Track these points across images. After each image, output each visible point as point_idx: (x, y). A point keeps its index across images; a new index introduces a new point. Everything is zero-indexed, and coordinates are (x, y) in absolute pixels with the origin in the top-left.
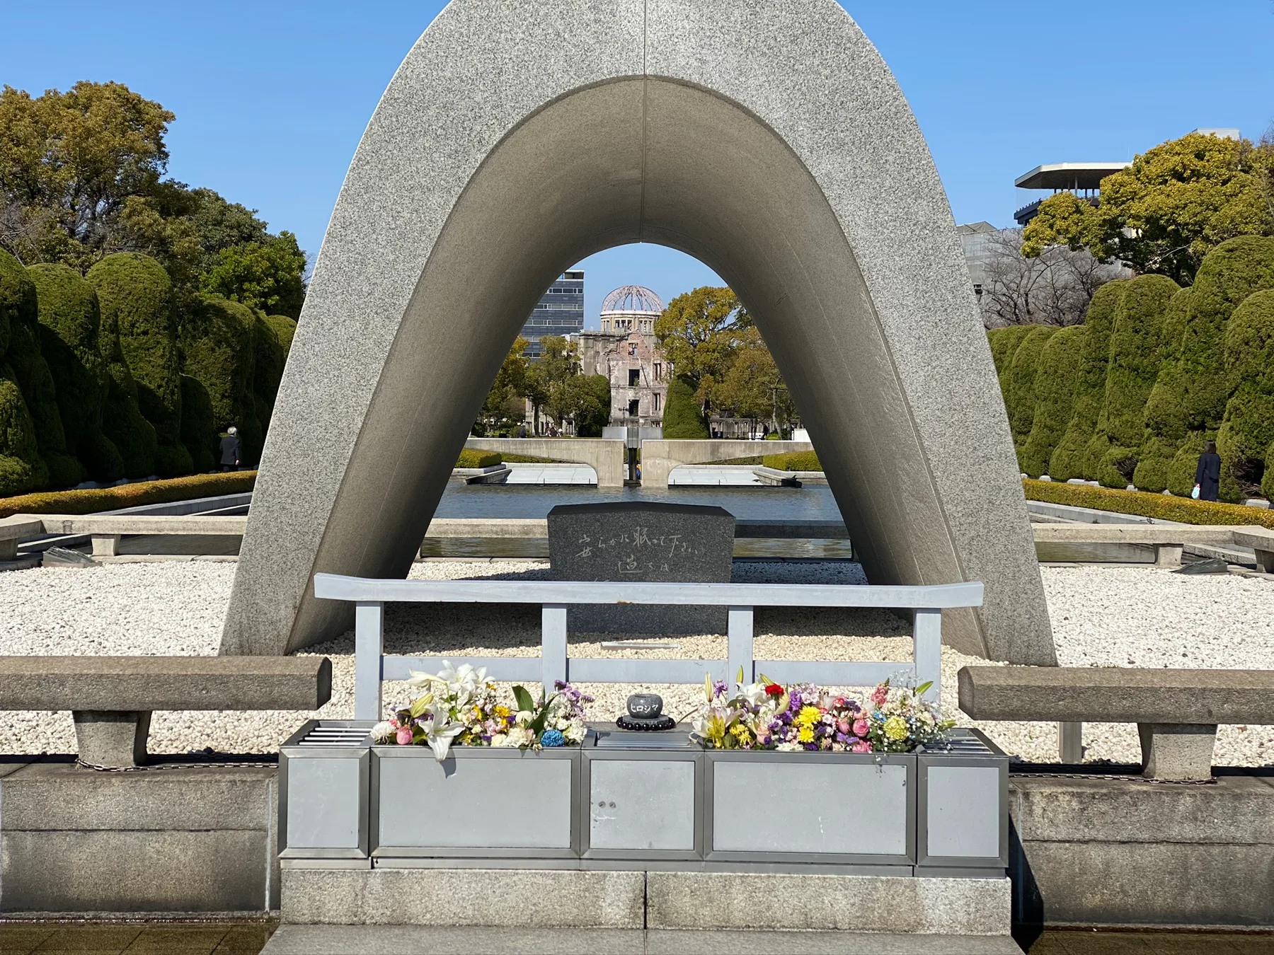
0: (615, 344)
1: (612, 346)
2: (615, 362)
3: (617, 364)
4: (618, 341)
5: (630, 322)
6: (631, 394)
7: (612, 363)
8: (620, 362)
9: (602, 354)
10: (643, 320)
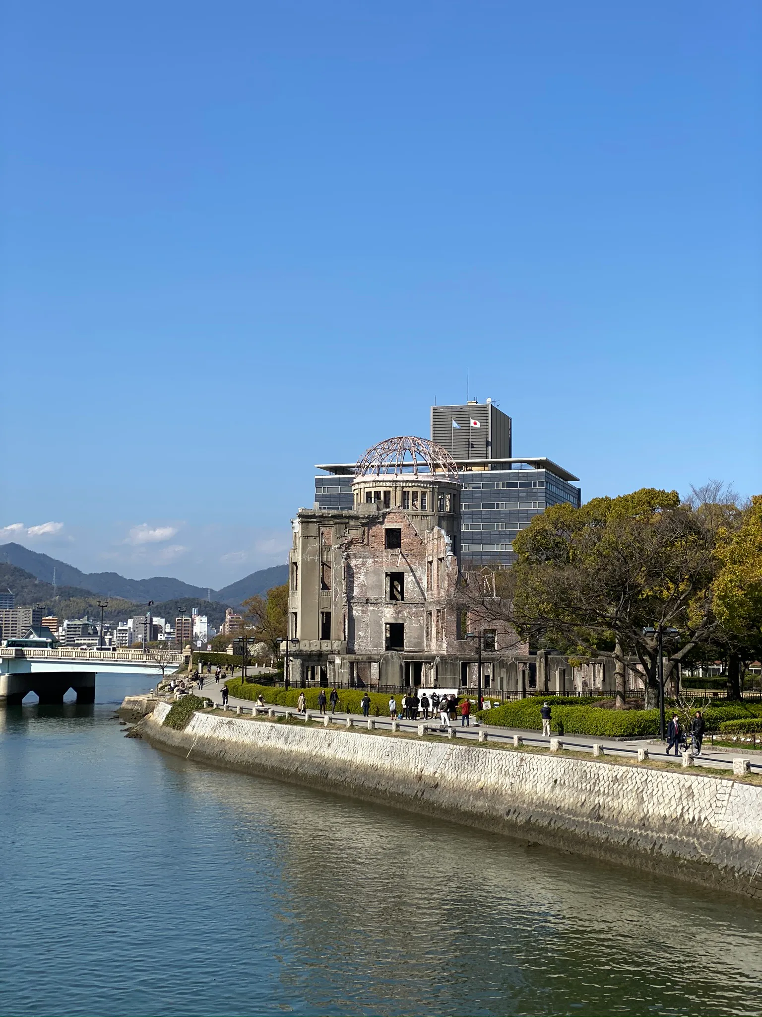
0: (361, 530)
1: (354, 534)
2: (360, 561)
3: (363, 564)
4: (363, 525)
5: (387, 493)
6: (388, 614)
7: (353, 563)
8: (370, 561)
9: (335, 547)
10: (411, 490)
